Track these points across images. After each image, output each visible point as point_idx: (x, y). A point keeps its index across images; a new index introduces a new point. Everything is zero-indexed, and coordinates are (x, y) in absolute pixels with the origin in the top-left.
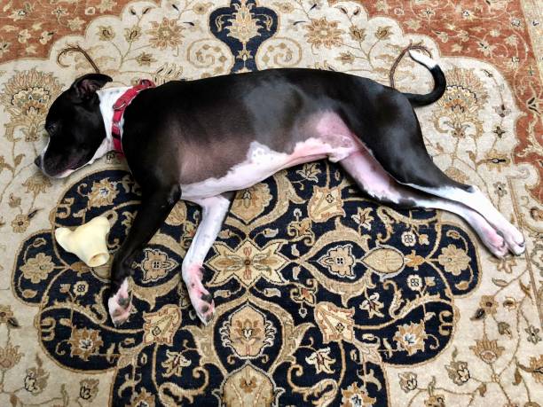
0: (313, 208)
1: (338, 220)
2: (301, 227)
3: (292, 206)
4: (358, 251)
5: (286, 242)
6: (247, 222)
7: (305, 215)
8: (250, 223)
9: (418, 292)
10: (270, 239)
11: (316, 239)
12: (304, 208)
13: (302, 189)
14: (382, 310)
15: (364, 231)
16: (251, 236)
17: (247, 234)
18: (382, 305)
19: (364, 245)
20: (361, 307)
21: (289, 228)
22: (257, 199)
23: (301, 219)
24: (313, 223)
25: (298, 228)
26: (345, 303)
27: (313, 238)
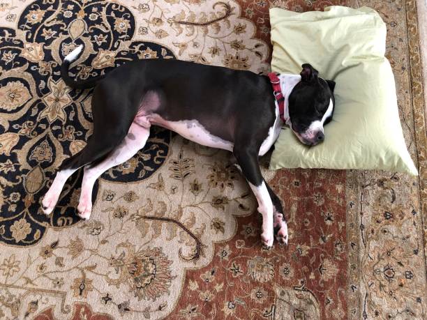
0: (33, 59)
1: (46, 47)
2: (43, 67)
3: (28, 70)
4: (68, 41)
5: (51, 77)
6: (31, 97)
7: (37, 64)
8: (32, 96)
9: (99, 17)
10: (46, 86)
11: (54, 60)
12: (31, 64)
13: (18, 63)
14: (104, 36)
15: (57, 35)
16: (41, 96)
17: (39, 98)
18: (101, 35)
19: (65, 37)
20: (99, 45)
21: (43, 74)
22: (17, 90)
23: (38, 67)
24: (43, 61)
25: (43, 70)
26: (96, 53)
27: (53, 62)
